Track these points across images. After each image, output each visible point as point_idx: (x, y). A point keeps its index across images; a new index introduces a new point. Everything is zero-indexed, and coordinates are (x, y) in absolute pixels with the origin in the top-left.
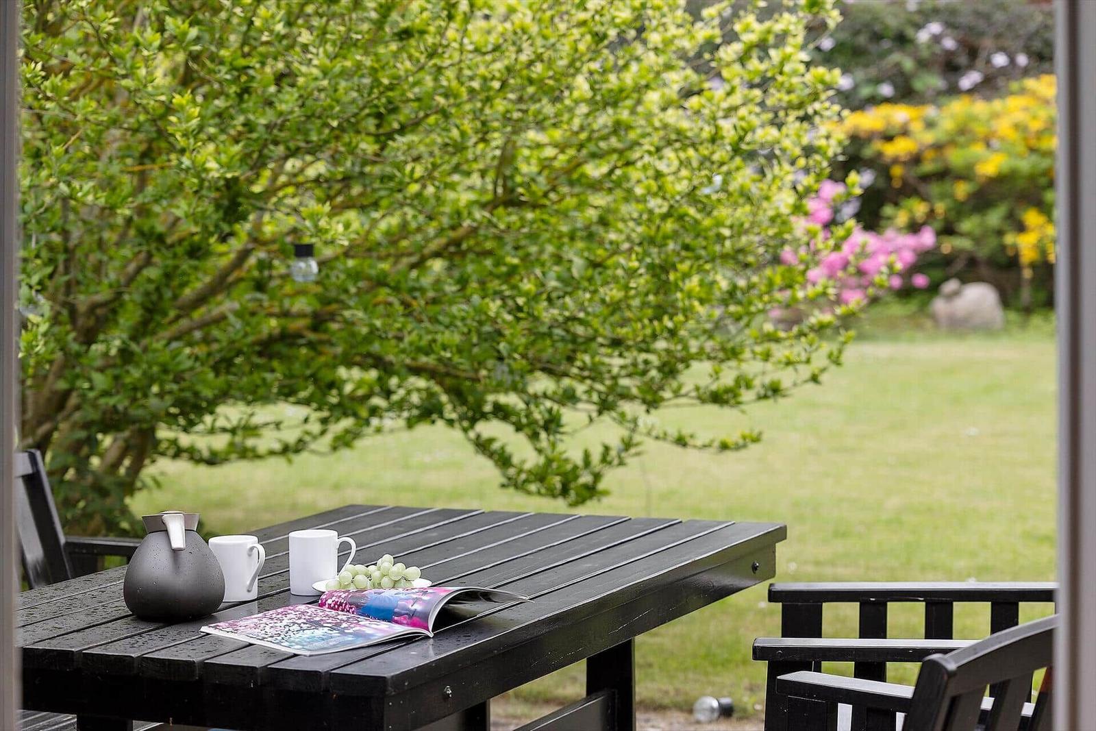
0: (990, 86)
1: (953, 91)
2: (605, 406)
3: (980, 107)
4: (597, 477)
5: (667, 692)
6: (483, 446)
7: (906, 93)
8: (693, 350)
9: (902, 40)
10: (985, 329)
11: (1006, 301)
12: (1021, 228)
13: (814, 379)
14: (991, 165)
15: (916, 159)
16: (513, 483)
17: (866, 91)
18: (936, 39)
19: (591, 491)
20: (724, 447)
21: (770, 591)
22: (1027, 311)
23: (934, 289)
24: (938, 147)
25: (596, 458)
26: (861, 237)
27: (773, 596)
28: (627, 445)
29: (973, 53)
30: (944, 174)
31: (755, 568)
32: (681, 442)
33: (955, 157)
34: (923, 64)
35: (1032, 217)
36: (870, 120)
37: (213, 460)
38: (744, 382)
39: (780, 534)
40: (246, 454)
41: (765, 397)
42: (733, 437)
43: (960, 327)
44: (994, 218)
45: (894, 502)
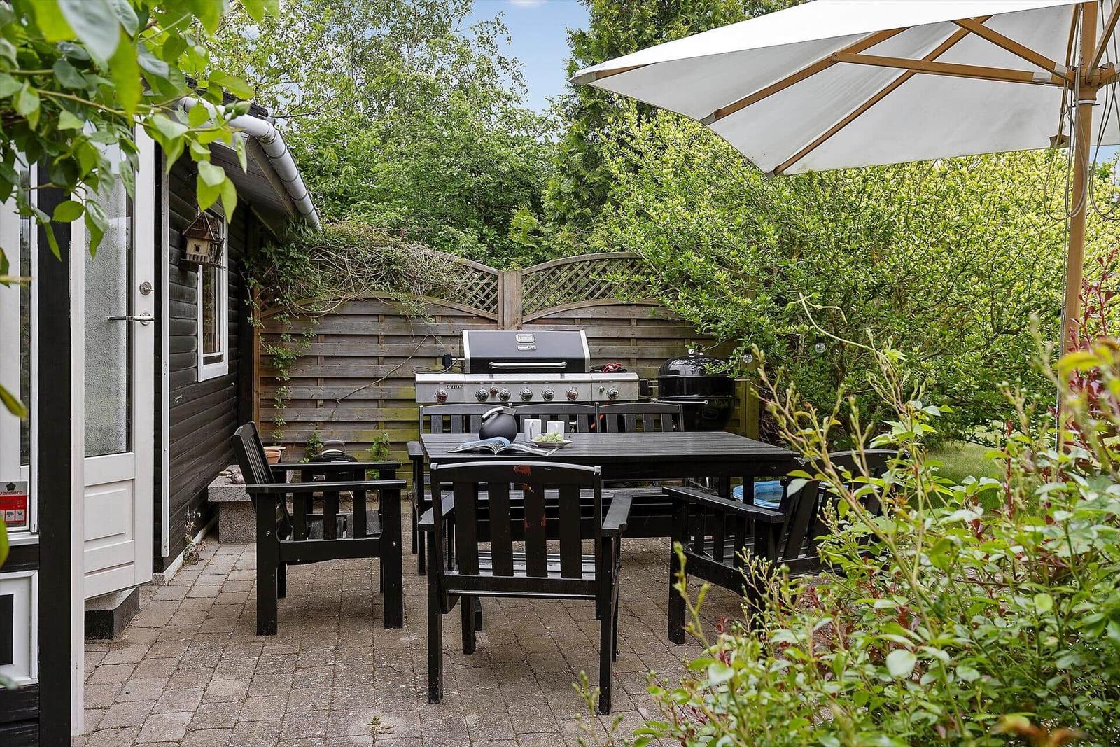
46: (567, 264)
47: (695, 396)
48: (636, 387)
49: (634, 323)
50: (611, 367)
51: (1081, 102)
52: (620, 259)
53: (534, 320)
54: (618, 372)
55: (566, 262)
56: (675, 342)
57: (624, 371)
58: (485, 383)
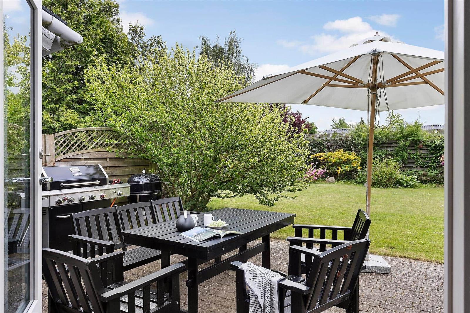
0: (334, 150)
1: (329, 151)
2: (274, 192)
3: (332, 153)
4: (274, 202)
5: (282, 237)
6: (257, 197)
7: (322, 151)
8: (287, 184)
9: (322, 144)
10: (333, 183)
11: (335, 179)
12: (338, 169)
13: (306, 188)
14: (334, 161)
15: (324, 160)
16: (262, 203)
17: (317, 151)
18: (326, 144)
19: (273, 204)
20: (292, 198)
21: (293, 226)
22: (339, 180)
23: (326, 177)
24: (327, 158)
25: (273, 199)
26: (315, 170)
27: (294, 227)
28: (278, 197)
29: (331, 146)
30: (327, 162)
31: (290, 222)
32: (286, 197)
33: (329, 160)
34: (324, 147)
35: (339, 168)
36: (318, 155)
37: (223, 198)
38: (295, 189)
39: (295, 216)
40: (228, 197)
41: (298, 191)
42: (294, 196)
43: (329, 182)
44: (334, 168)
45: (319, 206)
46: (77, 132)
47: (148, 191)
48: (129, 189)
49: (108, 160)
50: (116, 181)
51: (374, 93)
52: (101, 130)
53: (61, 160)
54: (119, 183)
55: (77, 131)
56: (124, 167)
57: (122, 183)
58: (58, 195)
